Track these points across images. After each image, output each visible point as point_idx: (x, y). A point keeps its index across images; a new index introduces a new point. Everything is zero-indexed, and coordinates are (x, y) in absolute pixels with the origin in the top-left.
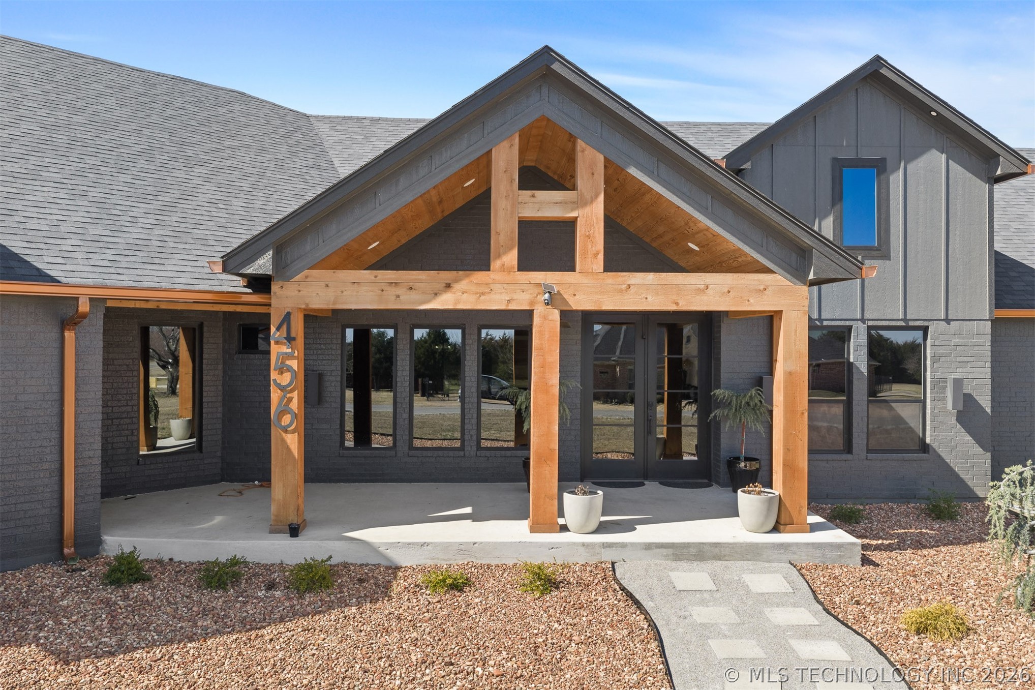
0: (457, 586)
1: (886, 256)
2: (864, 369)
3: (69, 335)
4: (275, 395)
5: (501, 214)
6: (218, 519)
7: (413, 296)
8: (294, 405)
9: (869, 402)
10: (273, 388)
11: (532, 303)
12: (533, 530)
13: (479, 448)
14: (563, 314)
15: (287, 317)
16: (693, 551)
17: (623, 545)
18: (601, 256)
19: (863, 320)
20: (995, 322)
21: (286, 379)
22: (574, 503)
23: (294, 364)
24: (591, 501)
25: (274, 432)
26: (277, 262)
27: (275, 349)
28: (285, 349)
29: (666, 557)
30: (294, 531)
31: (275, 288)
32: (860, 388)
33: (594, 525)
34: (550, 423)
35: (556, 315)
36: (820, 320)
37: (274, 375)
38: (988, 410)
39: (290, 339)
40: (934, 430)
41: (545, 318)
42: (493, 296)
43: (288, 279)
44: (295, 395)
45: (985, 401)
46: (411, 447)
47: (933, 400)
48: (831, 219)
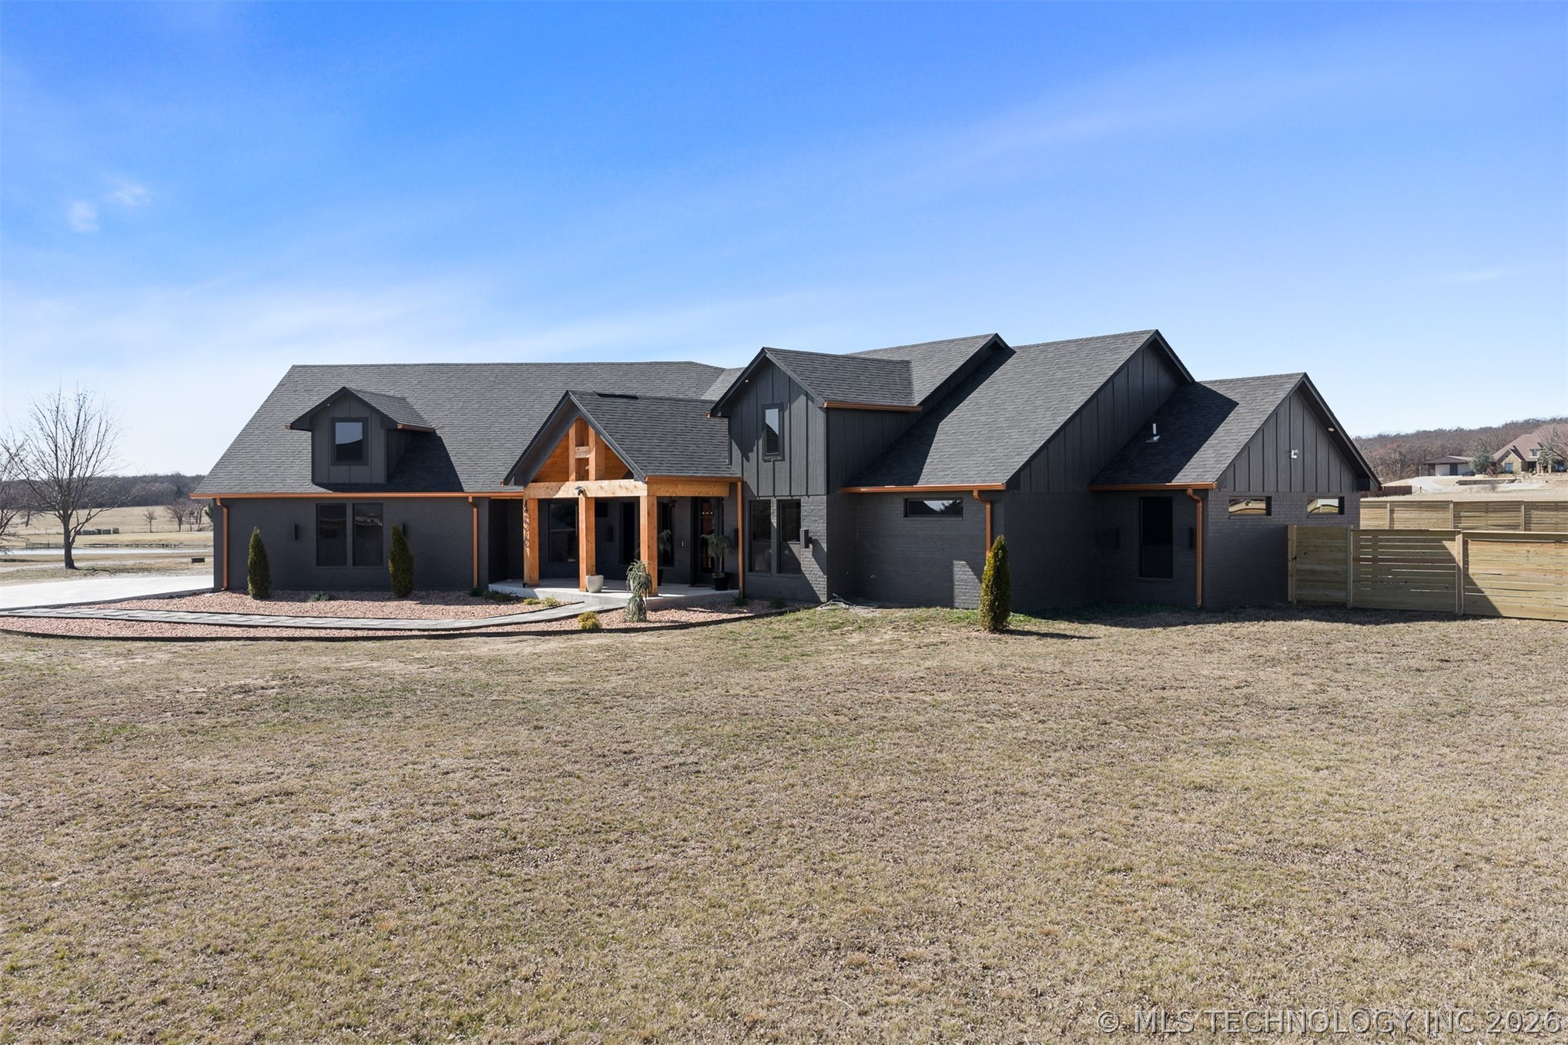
2: (776, 526)
3: (475, 510)
9: (780, 544)
12: (580, 590)
15: (527, 502)
19: (774, 496)
32: (774, 535)
36: (759, 498)
38: (825, 549)
40: (802, 560)
45: (824, 544)
48: (761, 441)
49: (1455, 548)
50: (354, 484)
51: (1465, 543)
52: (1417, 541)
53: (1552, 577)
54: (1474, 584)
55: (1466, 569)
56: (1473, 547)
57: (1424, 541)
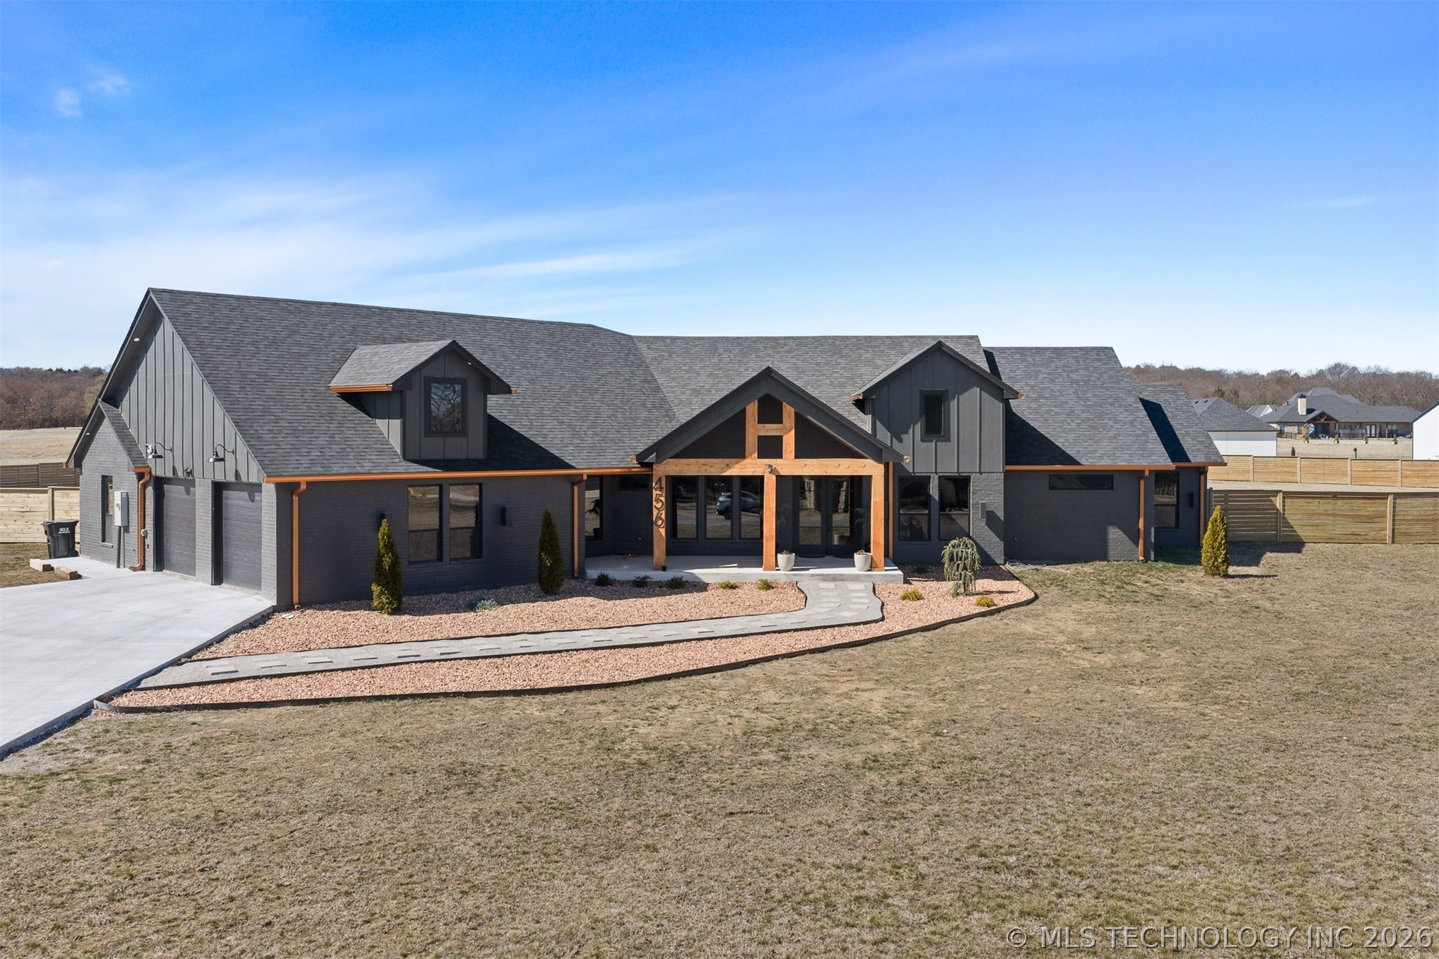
0: (733, 587)
1: (949, 440)
2: (937, 498)
3: (576, 488)
4: (655, 512)
5: (750, 434)
6: (626, 567)
7: (713, 469)
8: (663, 516)
9: (940, 515)
10: (654, 508)
11: (764, 472)
12: (764, 570)
13: (740, 538)
14: (777, 476)
15: (660, 479)
16: (831, 577)
17: (802, 575)
18: (793, 452)
19: (936, 473)
20: (1007, 473)
21: (659, 505)
22: (782, 558)
23: (663, 499)
24: (789, 558)
25: (654, 527)
26: (657, 457)
27: (655, 493)
28: (659, 492)
29: (820, 580)
30: (664, 569)
31: (654, 467)
32: (935, 508)
33: (790, 568)
34: (772, 524)
35: (774, 477)
36: (914, 472)
37: (654, 503)
38: (1002, 519)
39: (661, 488)
40: (973, 529)
41: (769, 479)
42: (746, 470)
43: (660, 463)
44: (663, 512)
45: (1001, 514)
46: (706, 538)
47: (973, 513)
48: (919, 424)
49: (1278, 502)
50: (449, 460)
51: (1284, 498)
52: (1254, 497)
53: (1331, 518)
54: (1288, 523)
55: (1284, 514)
56: (1288, 502)
57: (1258, 497)
